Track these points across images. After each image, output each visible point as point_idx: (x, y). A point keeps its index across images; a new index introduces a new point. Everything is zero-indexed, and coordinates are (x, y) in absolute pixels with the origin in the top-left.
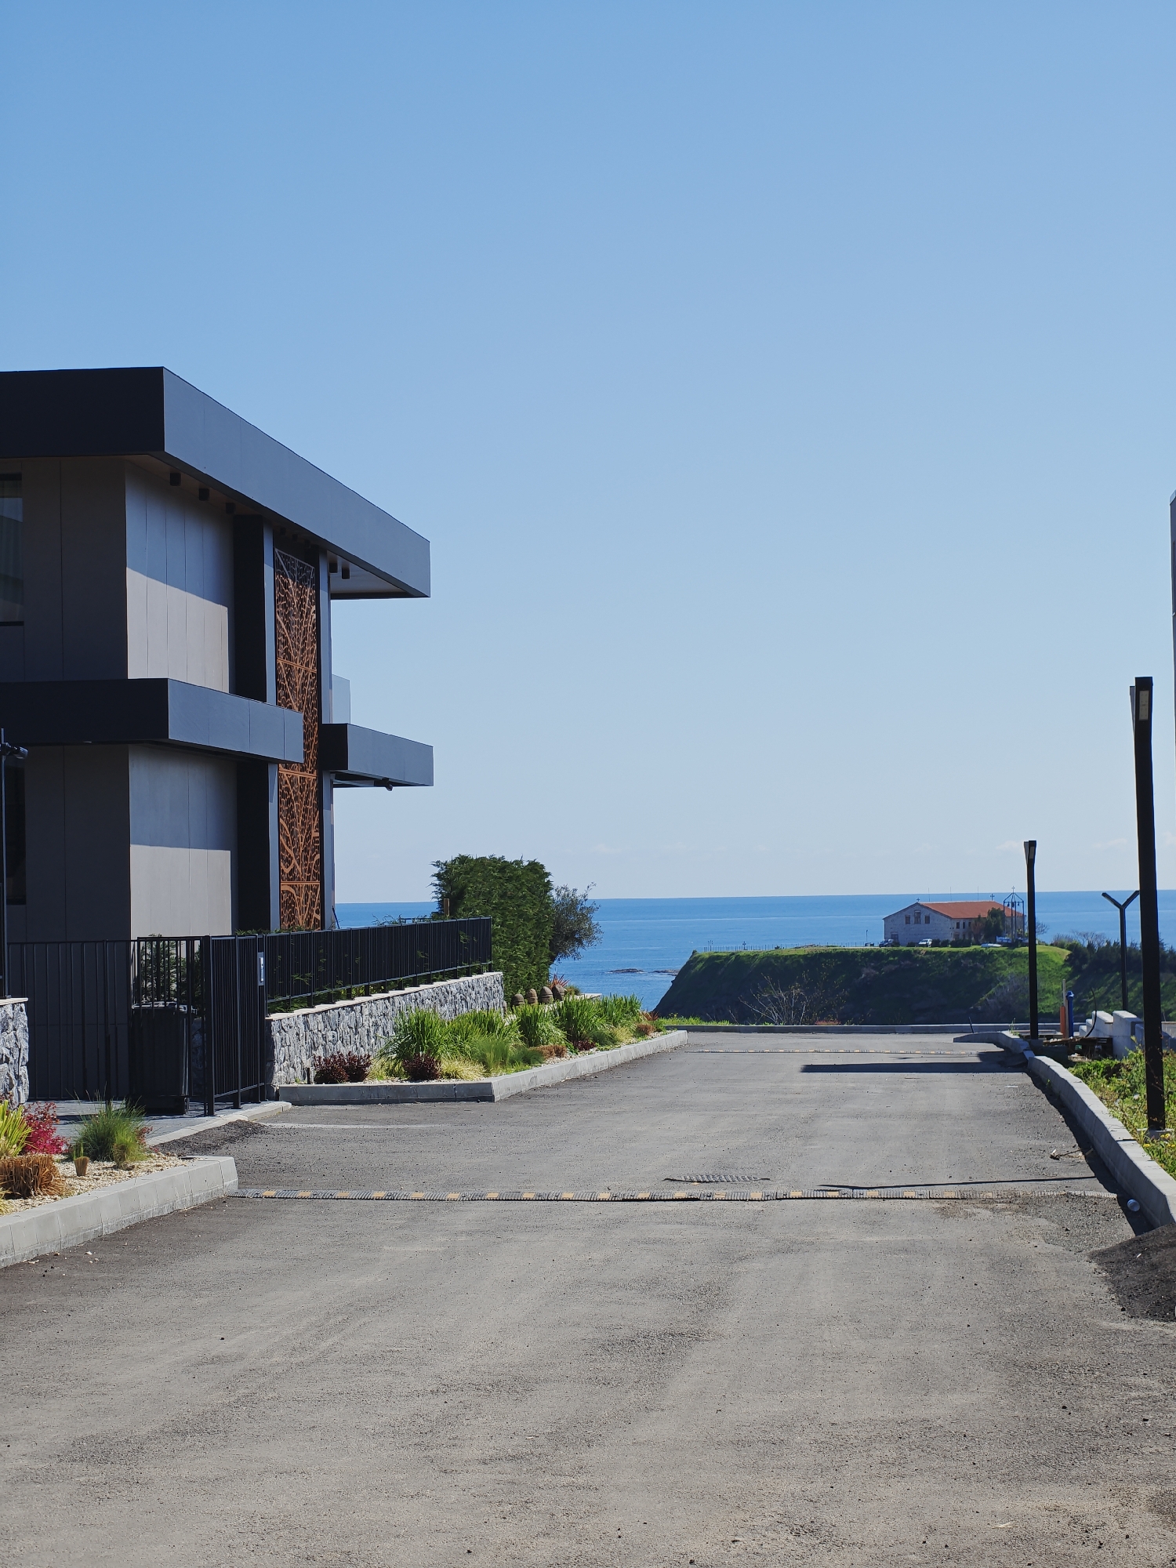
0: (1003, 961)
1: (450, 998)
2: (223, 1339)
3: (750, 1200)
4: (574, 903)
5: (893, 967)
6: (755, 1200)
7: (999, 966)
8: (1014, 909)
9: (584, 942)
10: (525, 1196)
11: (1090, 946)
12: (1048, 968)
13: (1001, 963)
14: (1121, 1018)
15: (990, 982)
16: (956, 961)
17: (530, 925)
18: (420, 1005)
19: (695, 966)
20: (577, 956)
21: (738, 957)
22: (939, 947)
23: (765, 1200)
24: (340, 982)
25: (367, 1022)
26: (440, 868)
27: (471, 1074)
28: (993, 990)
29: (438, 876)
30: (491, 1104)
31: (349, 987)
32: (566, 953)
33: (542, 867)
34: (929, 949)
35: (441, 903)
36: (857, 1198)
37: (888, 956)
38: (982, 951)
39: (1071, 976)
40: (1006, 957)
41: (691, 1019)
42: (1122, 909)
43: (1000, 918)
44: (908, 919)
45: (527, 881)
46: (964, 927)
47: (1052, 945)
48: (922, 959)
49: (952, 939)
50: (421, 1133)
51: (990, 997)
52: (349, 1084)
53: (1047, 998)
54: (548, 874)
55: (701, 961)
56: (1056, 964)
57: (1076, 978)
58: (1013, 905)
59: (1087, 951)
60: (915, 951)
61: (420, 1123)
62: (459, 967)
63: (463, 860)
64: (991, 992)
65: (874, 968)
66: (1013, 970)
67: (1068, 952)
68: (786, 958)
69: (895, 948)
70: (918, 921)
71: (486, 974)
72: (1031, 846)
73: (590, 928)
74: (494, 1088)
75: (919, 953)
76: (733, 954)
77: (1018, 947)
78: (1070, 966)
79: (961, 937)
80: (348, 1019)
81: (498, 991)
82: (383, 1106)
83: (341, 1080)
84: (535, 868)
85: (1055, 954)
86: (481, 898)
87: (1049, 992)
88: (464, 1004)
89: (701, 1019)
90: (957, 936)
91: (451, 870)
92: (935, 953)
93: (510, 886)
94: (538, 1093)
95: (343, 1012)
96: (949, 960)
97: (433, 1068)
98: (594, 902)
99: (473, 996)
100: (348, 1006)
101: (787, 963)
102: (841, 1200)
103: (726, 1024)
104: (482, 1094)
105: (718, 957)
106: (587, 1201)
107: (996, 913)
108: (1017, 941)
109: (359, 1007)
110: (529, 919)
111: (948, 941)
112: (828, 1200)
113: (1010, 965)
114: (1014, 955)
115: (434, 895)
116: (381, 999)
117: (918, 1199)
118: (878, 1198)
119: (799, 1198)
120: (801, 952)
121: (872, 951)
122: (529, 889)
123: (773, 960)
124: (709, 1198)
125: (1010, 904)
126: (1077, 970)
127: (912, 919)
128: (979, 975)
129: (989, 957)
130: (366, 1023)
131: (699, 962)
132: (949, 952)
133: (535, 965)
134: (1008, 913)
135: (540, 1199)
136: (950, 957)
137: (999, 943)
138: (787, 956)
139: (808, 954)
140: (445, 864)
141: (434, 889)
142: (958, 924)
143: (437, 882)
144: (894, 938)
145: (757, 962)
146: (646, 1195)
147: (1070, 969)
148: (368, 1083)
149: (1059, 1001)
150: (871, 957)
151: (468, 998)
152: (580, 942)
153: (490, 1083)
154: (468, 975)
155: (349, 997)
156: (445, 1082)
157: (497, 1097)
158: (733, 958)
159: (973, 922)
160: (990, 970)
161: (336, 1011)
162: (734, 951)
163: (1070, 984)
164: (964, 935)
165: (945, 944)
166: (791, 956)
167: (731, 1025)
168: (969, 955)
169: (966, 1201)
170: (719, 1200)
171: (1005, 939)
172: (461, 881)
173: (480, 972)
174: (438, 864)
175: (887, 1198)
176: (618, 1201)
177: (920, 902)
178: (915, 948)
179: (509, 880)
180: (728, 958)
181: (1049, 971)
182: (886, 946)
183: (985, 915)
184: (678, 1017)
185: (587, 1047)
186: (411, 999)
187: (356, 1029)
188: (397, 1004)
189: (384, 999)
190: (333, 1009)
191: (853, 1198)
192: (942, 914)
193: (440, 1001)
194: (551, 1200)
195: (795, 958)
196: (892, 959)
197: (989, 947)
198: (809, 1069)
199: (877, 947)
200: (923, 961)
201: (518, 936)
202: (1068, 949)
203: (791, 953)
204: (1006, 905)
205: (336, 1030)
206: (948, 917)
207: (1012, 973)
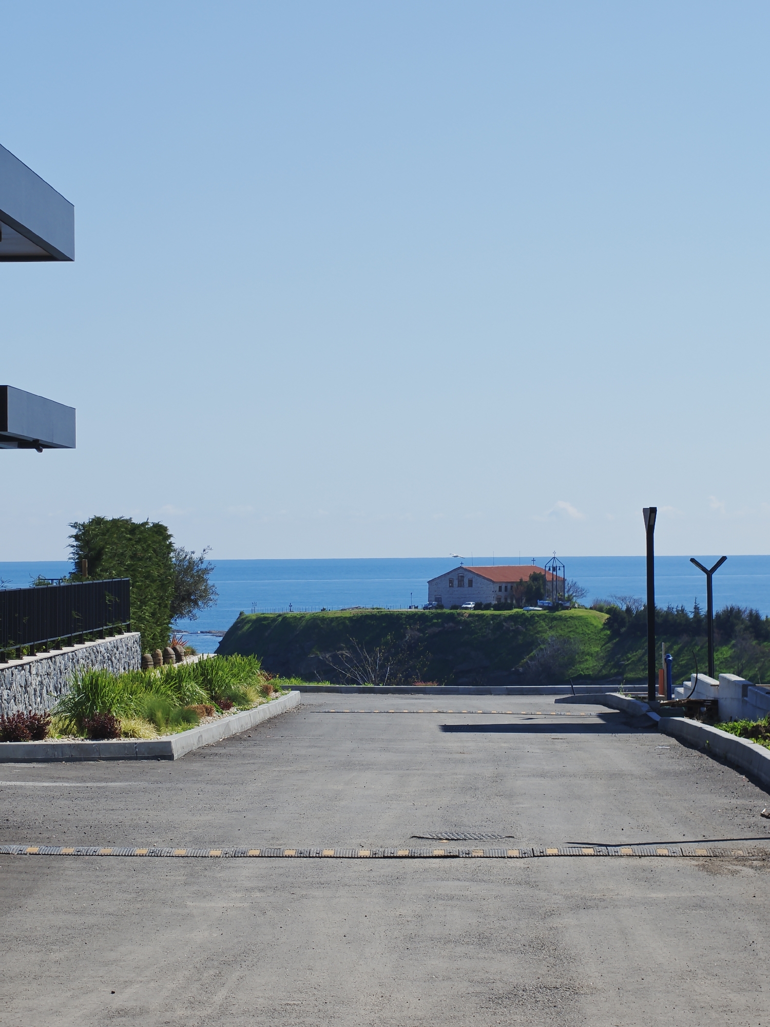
0: (544, 624)
1: (99, 658)
2: (113, 993)
3: (508, 857)
4: (191, 563)
5: (436, 630)
6: (514, 857)
7: (540, 629)
8: (555, 573)
9: (200, 603)
10: (287, 853)
11: (629, 610)
12: (588, 632)
13: (542, 627)
14: (729, 681)
15: (531, 644)
16: (498, 623)
17: (154, 586)
18: (76, 664)
19: (243, 627)
20: (193, 617)
21: (285, 619)
22: (482, 610)
23: (522, 857)
24: (12, 642)
25: (35, 681)
26: (77, 530)
27: (148, 734)
28: (534, 652)
29: (77, 537)
30: (171, 762)
31: (18, 646)
32: (182, 614)
33: (165, 529)
34: (472, 611)
35: (78, 565)
36: (612, 856)
37: (432, 618)
38: (523, 614)
39: (610, 639)
40: (546, 620)
41: (293, 680)
42: (709, 574)
43: (541, 582)
44: (451, 582)
45: (154, 542)
46: (506, 590)
47: (591, 608)
48: (465, 621)
49: (494, 602)
50: (123, 791)
51: (532, 659)
52: (31, 743)
53: (587, 660)
54: (170, 536)
55: (248, 622)
56: (596, 627)
57: (615, 641)
58: (554, 569)
59: (625, 615)
60: (458, 614)
61: (114, 781)
62: (105, 627)
63: (98, 521)
64: (532, 654)
65: (419, 630)
66: (553, 633)
67: (607, 616)
68: (332, 620)
69: (439, 611)
70: (461, 584)
71: (126, 635)
72: (650, 514)
73: (205, 590)
74: (173, 746)
75: (462, 615)
76: (280, 615)
77: (558, 611)
78: (608, 629)
79: (503, 600)
80: (19, 677)
81: (137, 651)
82: (68, 764)
83: (25, 738)
84: (160, 531)
85: (595, 618)
86: (116, 559)
87: (588, 654)
88: (110, 664)
89: (302, 680)
90: (499, 599)
91: (87, 531)
92: (478, 615)
93: (139, 547)
94: (207, 751)
95: (16, 671)
96: (492, 622)
97: (113, 727)
98: (209, 563)
99: (117, 655)
100: (19, 665)
101: (333, 624)
102: (597, 858)
103: (327, 684)
104: (162, 753)
105: (265, 619)
106: (349, 858)
107: (537, 578)
108: (558, 604)
109: (28, 667)
110: (153, 581)
111: (490, 604)
112: (585, 857)
113: (551, 628)
114: (555, 619)
115: (71, 556)
116: (45, 659)
117: (672, 856)
118: (633, 856)
119: (556, 856)
120: (347, 614)
121: (416, 614)
122: (155, 551)
123: (319, 622)
124: (468, 855)
125: (551, 569)
126: (615, 633)
127: (456, 582)
128: (520, 637)
129: (530, 620)
130: (33, 682)
131: (246, 623)
132: (492, 615)
133: (158, 625)
134: (549, 577)
135: (301, 856)
136: (492, 619)
137: (540, 607)
138: (333, 618)
139: (354, 616)
140: (82, 525)
141: (72, 550)
142: (500, 587)
143: (75, 543)
144: (437, 601)
145: (304, 623)
146: (406, 853)
147: (609, 632)
148: (48, 741)
149: (597, 663)
150: (413, 618)
151: (113, 658)
152: (195, 603)
153: (170, 742)
154: (111, 635)
155: (19, 657)
156: (124, 740)
157: (176, 757)
158: (280, 619)
159: (515, 585)
160: (532, 633)
161: (10, 670)
162: (281, 613)
163: (609, 647)
164: (506, 599)
165: (487, 607)
166: (337, 618)
167: (332, 685)
168: (511, 618)
169: (719, 859)
170: (478, 857)
171: (547, 602)
172: (98, 542)
173: (120, 633)
174: (75, 526)
175: (642, 856)
176: (378, 858)
177: (463, 566)
178: (459, 611)
179: (138, 541)
180: (274, 620)
181: (588, 634)
182: (430, 609)
183: (526, 579)
184: (280, 677)
185: (227, 707)
186: (69, 659)
187: (25, 688)
188: (58, 664)
189: (47, 659)
190: (8, 668)
191: (609, 855)
192: (484, 578)
193: (92, 661)
194: (313, 857)
195: (341, 619)
196: (435, 621)
197: (531, 610)
198: (447, 729)
199: (420, 610)
200: (466, 623)
201: (146, 597)
202: (607, 613)
203: (337, 615)
204: (547, 569)
205: (10, 690)
206: (491, 580)
207: (553, 636)
